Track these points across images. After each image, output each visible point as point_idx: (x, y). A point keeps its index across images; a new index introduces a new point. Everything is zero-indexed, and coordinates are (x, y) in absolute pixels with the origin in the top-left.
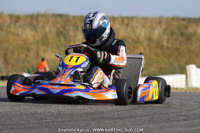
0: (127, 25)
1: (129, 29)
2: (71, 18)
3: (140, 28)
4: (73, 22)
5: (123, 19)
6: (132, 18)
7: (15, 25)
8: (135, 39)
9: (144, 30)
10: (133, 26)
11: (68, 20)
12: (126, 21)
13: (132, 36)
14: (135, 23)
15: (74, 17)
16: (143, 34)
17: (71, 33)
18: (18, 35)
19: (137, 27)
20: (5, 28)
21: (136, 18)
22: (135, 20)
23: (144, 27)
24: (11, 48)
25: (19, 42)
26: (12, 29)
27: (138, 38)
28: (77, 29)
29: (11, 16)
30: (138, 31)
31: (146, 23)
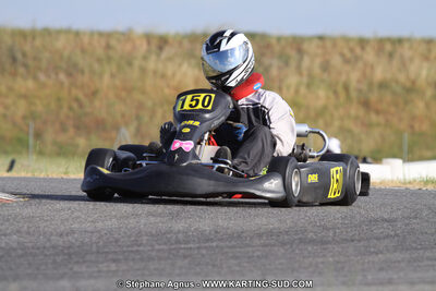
0: (391, 55)
1: (396, 62)
2: (274, 42)
3: (417, 61)
4: (277, 48)
5: (381, 42)
6: (400, 41)
7: (158, 55)
8: (408, 84)
9: (425, 65)
10: (402, 57)
11: (268, 46)
12: (388, 47)
13: (402, 78)
14: (406, 51)
15: (279, 39)
16: (424, 73)
17: (274, 72)
18: (163, 76)
19: (411, 59)
20: (137, 63)
21: (409, 40)
22: (406, 45)
23: (426, 58)
24: (149, 104)
25: (167, 91)
26: (151, 64)
27: (414, 82)
28: (287, 64)
29: (148, 37)
30: (413, 68)
31: (429, 51)
